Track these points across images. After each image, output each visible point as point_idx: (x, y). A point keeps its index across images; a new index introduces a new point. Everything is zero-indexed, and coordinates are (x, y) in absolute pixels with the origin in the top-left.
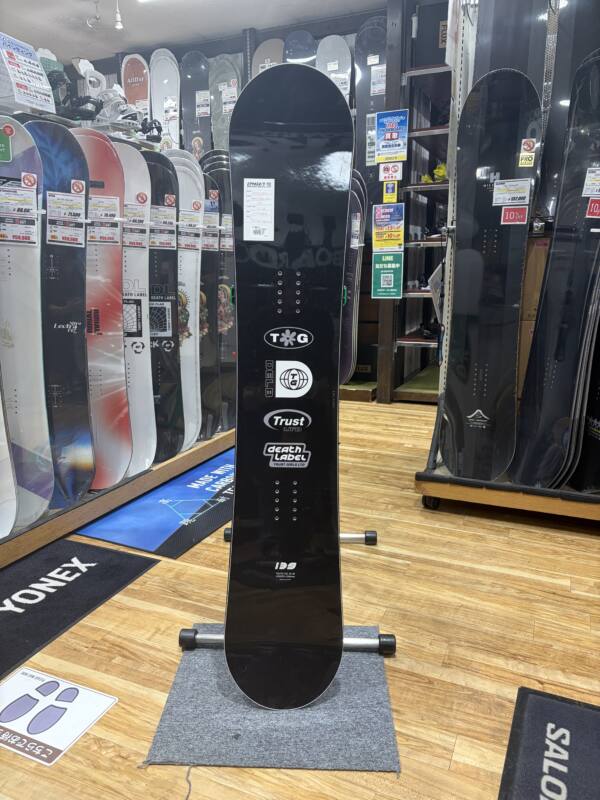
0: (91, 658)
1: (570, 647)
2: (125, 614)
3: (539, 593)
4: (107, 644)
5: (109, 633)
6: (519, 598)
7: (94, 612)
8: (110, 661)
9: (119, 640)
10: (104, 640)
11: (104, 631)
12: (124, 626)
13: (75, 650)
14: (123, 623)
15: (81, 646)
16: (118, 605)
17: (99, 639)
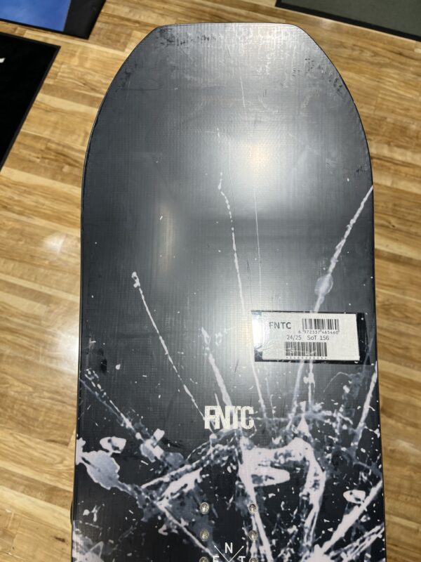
0: (46, 169)
1: (399, 118)
2: (53, 118)
3: (389, 55)
4: (53, 154)
5: (49, 141)
6: (372, 64)
7: (28, 118)
8: (61, 170)
9: (60, 148)
10: (48, 149)
11: (44, 139)
12: (58, 132)
13: (30, 161)
14: (55, 128)
15: (32, 156)
16: (43, 106)
17: (43, 147)
